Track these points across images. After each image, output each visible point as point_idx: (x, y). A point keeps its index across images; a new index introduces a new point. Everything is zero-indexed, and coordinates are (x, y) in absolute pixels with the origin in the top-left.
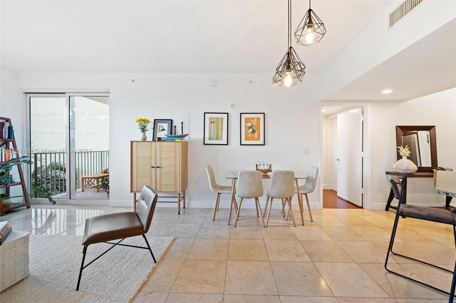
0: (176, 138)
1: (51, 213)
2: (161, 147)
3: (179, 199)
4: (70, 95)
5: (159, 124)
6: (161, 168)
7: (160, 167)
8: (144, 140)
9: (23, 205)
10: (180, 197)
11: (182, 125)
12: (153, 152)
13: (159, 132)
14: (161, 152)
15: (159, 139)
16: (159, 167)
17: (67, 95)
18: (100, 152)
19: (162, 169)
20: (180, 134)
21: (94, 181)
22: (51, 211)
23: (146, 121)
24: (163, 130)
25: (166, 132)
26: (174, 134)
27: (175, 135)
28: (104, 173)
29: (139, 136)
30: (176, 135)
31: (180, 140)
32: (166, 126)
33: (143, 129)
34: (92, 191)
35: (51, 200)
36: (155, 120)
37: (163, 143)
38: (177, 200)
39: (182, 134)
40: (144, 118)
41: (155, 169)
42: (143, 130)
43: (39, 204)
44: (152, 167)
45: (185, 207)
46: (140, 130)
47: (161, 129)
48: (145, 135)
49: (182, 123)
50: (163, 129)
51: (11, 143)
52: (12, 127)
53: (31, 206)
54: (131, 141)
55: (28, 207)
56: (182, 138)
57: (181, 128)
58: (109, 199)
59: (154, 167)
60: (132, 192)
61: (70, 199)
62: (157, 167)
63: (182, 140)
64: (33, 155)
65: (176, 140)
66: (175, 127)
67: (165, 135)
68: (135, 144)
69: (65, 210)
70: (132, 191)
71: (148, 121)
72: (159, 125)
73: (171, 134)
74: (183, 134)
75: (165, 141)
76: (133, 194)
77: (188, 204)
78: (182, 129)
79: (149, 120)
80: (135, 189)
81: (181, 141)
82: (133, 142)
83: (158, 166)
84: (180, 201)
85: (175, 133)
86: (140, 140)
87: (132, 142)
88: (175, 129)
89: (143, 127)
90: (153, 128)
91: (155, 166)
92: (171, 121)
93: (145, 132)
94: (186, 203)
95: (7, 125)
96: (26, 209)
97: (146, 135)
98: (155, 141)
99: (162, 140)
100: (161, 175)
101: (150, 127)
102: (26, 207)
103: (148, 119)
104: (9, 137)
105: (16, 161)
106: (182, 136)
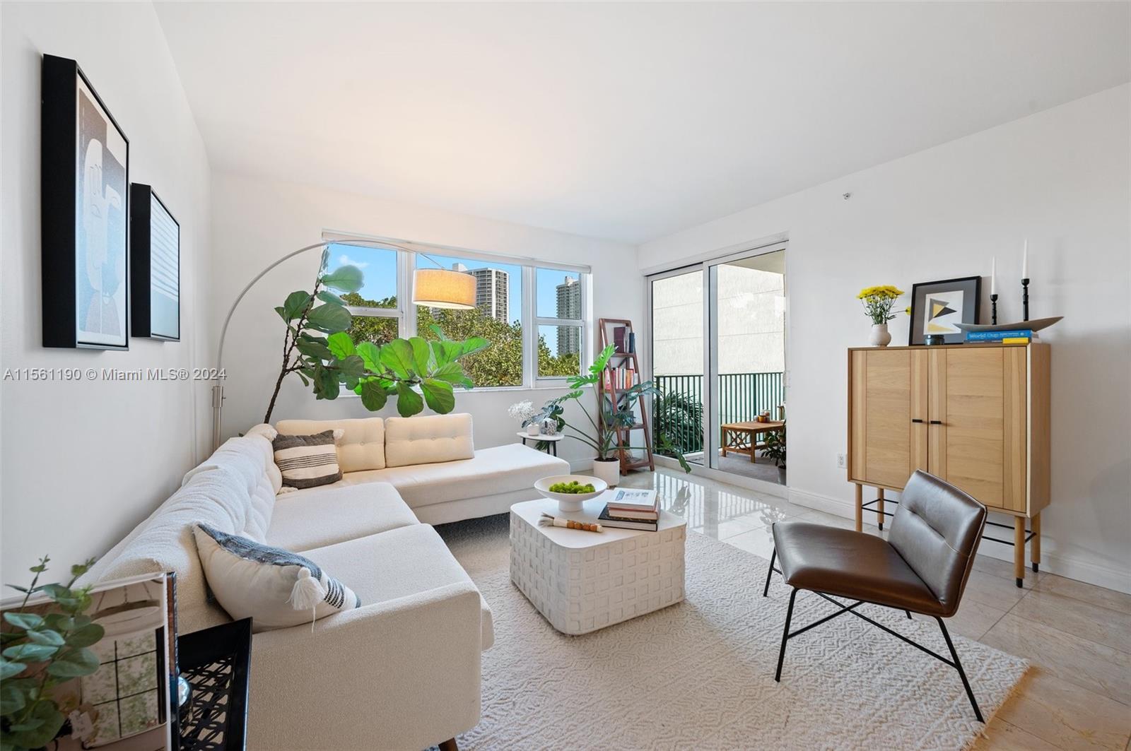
0: (1002, 334)
1: (683, 489)
2: (947, 363)
3: (1022, 535)
4: (710, 263)
5: (929, 297)
6: (946, 425)
7: (943, 421)
8: (884, 343)
9: (645, 465)
10: (1022, 531)
11: (1026, 289)
12: (917, 378)
13: (930, 319)
14: (945, 379)
15: (938, 340)
16: (939, 423)
17: (705, 265)
18: (752, 376)
19: (948, 428)
20: (1018, 318)
21: (746, 436)
22: (683, 484)
23: (888, 293)
24: (947, 311)
25: (957, 318)
26: (991, 321)
27: (995, 323)
28: (762, 422)
29: (868, 335)
30: (998, 324)
31: (1025, 340)
32: (955, 299)
33: (881, 314)
34: (741, 456)
35: (683, 463)
36: (915, 286)
37: (953, 352)
38: (1011, 536)
39: (1026, 318)
40: (881, 284)
41: (926, 426)
42: (880, 317)
43: (664, 466)
44: (914, 421)
45: (1040, 568)
46: (871, 320)
47: (938, 309)
48: (885, 329)
49: (1026, 282)
50: (945, 308)
51: (631, 359)
52: (633, 334)
53: (655, 467)
54: (849, 349)
55: (652, 470)
56: (1032, 332)
57: (1022, 301)
58: (784, 483)
59: (920, 421)
60: (852, 479)
61: (710, 467)
62: (933, 422)
63: (1034, 340)
64: (655, 380)
65: (1006, 341)
66: (995, 298)
67: (958, 326)
68: (859, 357)
69: (702, 488)
70: (850, 478)
71: (893, 292)
72: (931, 300)
73: (977, 321)
74: (1030, 319)
75: (962, 344)
76: (853, 485)
77: (1053, 559)
78: (1026, 303)
79: (899, 289)
80: (859, 475)
81: (1030, 341)
82: (854, 352)
83: (935, 419)
84: (1022, 542)
85: (995, 317)
86: (871, 346)
87: (851, 352)
88: (994, 304)
89: (879, 310)
90: (910, 309)
91: (925, 419)
92: (975, 281)
93: (886, 323)
94: (1042, 553)
95: (628, 331)
96: (648, 471)
97: (889, 331)
98: (924, 345)
99: (946, 342)
100: (945, 446)
101: (900, 307)
102: (648, 468)
103: (895, 286)
104: (630, 351)
105: (638, 387)
106: (1028, 327)
